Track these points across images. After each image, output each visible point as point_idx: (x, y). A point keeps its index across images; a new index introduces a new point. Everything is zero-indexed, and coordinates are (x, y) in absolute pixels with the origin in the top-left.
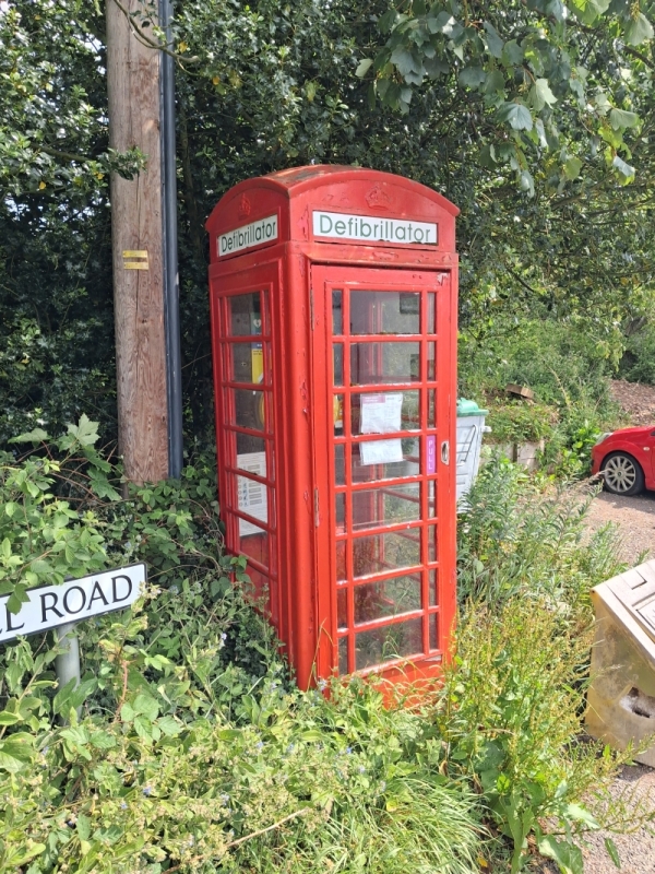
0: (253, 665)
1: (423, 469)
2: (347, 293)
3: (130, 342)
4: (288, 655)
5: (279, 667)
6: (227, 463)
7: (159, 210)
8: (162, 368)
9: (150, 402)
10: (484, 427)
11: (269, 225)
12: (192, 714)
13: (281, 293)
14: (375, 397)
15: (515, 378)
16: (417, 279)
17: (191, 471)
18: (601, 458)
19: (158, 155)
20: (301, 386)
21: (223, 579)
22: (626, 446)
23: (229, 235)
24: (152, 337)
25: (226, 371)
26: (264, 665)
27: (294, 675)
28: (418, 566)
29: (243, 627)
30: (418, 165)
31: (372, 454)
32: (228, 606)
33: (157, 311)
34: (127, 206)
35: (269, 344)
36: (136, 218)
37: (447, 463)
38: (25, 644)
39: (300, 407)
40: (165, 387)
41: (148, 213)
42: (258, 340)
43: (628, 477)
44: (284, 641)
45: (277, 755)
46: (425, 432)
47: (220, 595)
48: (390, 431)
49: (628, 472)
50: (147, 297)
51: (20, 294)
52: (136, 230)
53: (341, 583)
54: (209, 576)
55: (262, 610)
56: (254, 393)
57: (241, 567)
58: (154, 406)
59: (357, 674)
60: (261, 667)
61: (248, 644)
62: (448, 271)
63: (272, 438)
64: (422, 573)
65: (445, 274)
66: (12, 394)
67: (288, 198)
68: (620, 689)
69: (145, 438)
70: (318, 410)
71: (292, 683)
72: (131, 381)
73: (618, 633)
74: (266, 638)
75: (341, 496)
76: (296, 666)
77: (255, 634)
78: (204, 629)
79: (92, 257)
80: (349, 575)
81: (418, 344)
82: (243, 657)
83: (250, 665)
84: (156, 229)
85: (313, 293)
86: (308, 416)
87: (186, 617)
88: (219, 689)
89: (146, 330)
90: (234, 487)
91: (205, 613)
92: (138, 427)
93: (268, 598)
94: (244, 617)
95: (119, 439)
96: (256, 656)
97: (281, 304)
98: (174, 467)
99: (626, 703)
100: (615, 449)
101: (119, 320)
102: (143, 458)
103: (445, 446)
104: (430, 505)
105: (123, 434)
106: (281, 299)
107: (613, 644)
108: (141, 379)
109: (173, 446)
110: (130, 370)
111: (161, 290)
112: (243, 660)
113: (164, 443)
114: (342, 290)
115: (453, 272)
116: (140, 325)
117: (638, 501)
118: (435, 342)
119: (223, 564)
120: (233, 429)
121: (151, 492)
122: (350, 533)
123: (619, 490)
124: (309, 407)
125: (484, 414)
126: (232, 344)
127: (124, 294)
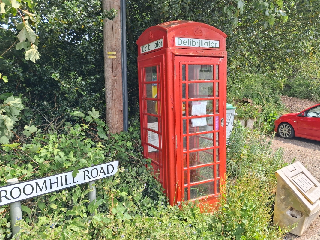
0: (154, 197)
1: (214, 128)
2: (187, 66)
3: (110, 84)
4: (166, 194)
5: (163, 197)
6: (144, 126)
7: (120, 38)
8: (121, 93)
9: (117, 105)
10: (234, 114)
11: (160, 42)
12: (134, 214)
13: (164, 66)
14: (197, 103)
15: (246, 96)
16: (212, 60)
17: (131, 129)
18: (278, 125)
19: (120, 18)
20: (171, 99)
21: (143, 167)
22: (287, 120)
23: (145, 46)
24: (118, 82)
25: (143, 94)
26: (158, 197)
27: (168, 201)
28: (212, 163)
29: (150, 184)
30: (212, 19)
31: (196, 123)
32: (145, 176)
33: (119, 73)
34: (109, 36)
35: (160, 84)
36: (112, 40)
37: (223, 126)
38: (79, 187)
39: (170, 106)
40: (122, 100)
41: (116, 38)
42: (155, 83)
43: (288, 132)
44: (165, 189)
45: (165, 227)
46: (215, 115)
47: (142, 172)
48: (203, 115)
49: (288, 130)
50: (116, 68)
51: (72, 67)
52: (112, 45)
53: (185, 168)
54: (138, 166)
55: (157, 178)
56: (153, 101)
57: (149, 163)
58: (118, 106)
59: (191, 201)
60: (157, 198)
61: (152, 190)
62: (223, 57)
63: (160, 117)
64: (214, 166)
65: (222, 58)
66: (69, 102)
67: (167, 33)
68: (286, 208)
69: (115, 118)
70: (177, 107)
71: (168, 203)
72: (111, 97)
73: (286, 188)
74: (159, 188)
75: (185, 138)
76: (169, 198)
77: (154, 186)
78: (137, 184)
79: (96, 54)
80: (188, 166)
81: (212, 83)
82: (151, 194)
83: (153, 197)
84: (119, 44)
85: (175, 66)
86: (173, 110)
87: (131, 180)
88: (143, 205)
89: (116, 80)
90: (146, 135)
91: (137, 179)
92: (113, 114)
93: (159, 174)
94: (151, 180)
95: (106, 118)
96: (155, 194)
97: (164, 70)
98: (125, 127)
99: (288, 213)
100: (283, 121)
101: (106, 76)
102: (115, 124)
103: (222, 120)
104: (217, 141)
105: (108, 116)
106: (164, 68)
107: (283, 191)
108: (114, 97)
109: (125, 121)
110: (110, 94)
111: (121, 66)
112: (150, 195)
113: (122, 119)
114: (186, 65)
115: (225, 58)
116: (114, 78)
117: (292, 141)
118: (219, 83)
119: (143, 161)
120: (146, 114)
121: (118, 136)
122: (188, 150)
123: (285, 137)
124: (174, 106)
125: (234, 109)
126: (146, 84)
127: (108, 67)
